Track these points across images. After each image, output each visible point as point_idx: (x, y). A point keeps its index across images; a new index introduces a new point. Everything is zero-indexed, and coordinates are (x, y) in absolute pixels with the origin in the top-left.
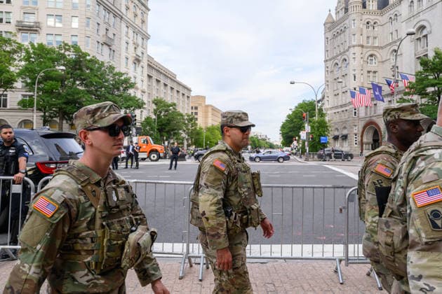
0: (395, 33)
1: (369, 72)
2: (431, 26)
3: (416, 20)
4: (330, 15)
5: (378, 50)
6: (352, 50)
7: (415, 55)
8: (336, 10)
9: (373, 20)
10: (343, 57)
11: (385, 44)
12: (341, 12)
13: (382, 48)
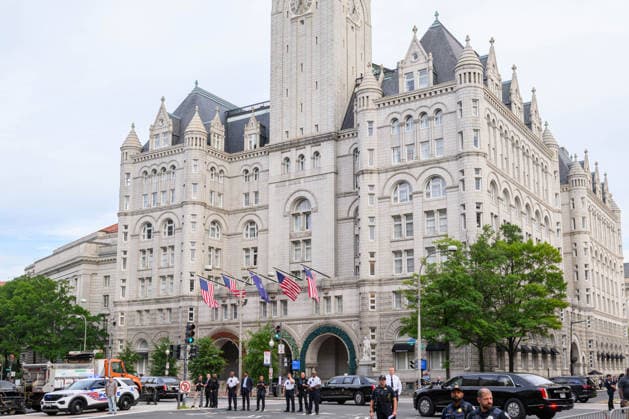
0: (252, 197)
1: (210, 248)
2: (316, 203)
3: (294, 188)
4: (133, 134)
5: (222, 215)
6: (190, 209)
7: (291, 237)
8: (151, 130)
9: (218, 166)
10: (166, 216)
11: (233, 208)
12: (162, 137)
13: (228, 213)
